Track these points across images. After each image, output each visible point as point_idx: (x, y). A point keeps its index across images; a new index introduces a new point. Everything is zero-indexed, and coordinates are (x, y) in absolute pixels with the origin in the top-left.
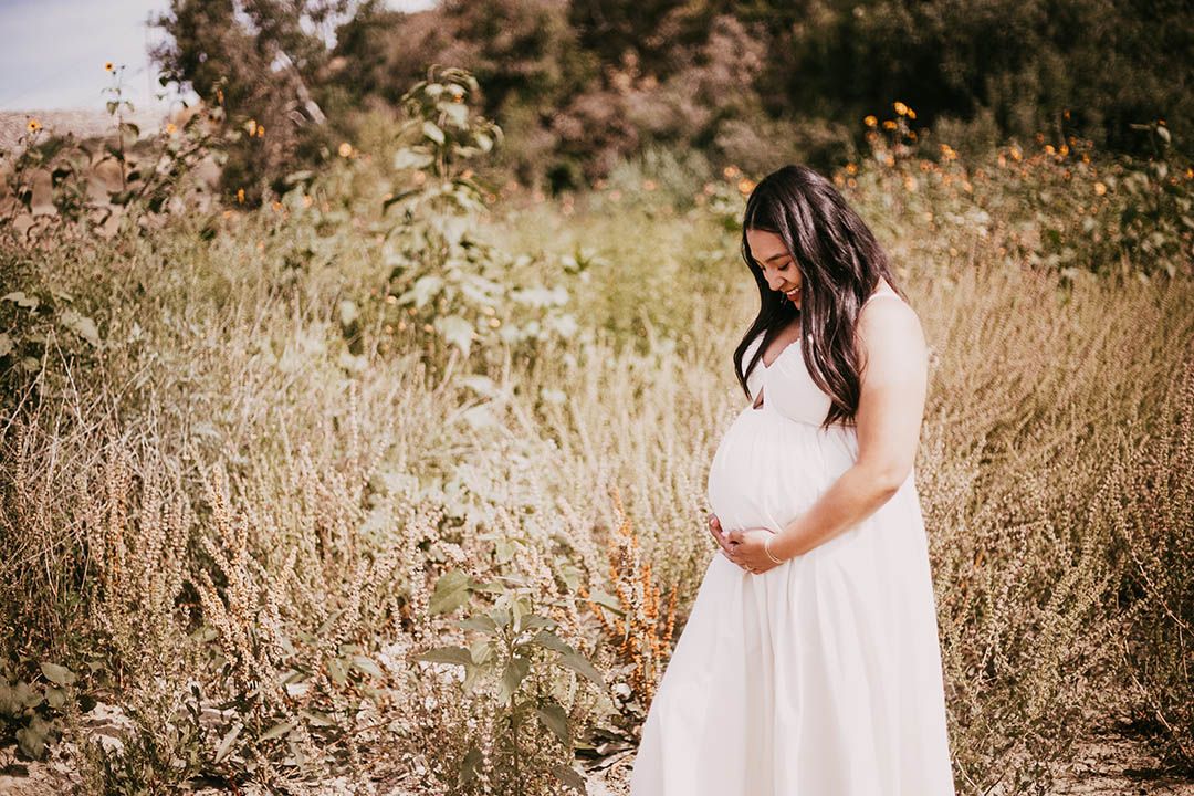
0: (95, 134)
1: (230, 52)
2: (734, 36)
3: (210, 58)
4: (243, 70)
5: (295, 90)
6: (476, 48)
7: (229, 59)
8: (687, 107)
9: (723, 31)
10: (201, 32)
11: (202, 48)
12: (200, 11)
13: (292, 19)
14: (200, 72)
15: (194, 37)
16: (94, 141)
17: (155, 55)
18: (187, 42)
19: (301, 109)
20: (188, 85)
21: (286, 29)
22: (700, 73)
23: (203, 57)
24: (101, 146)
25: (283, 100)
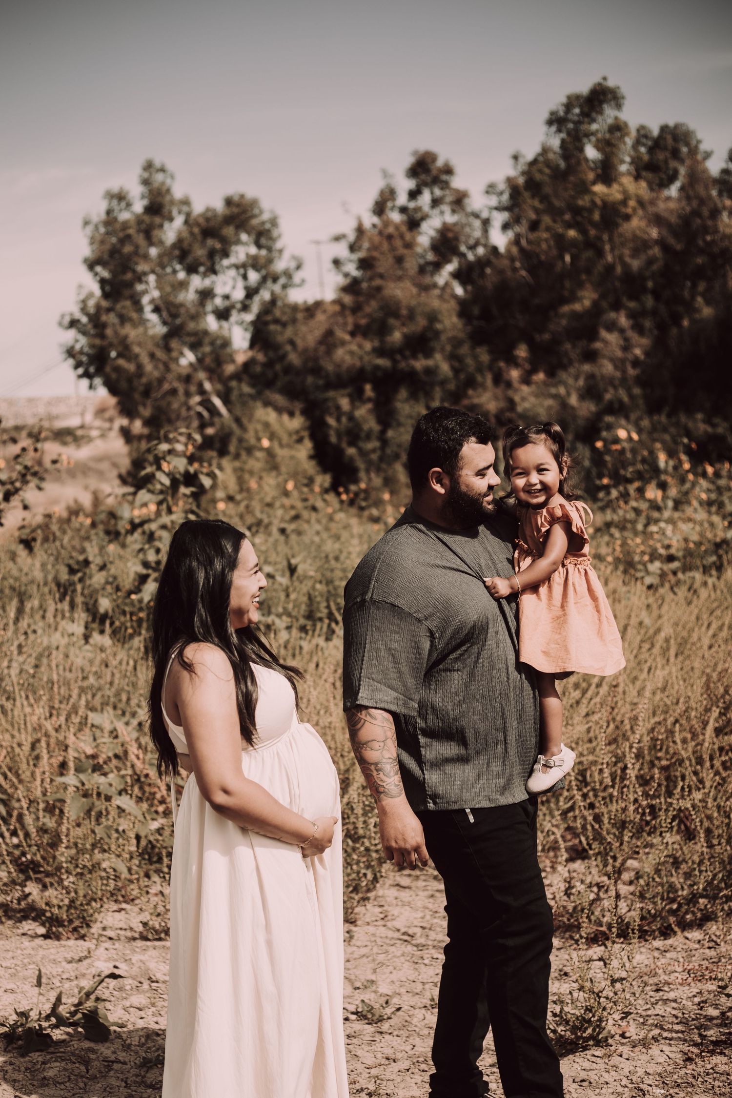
0: (19, 422)
1: (136, 349)
2: (622, 331)
3: (120, 355)
4: (149, 367)
5: (200, 385)
6: (368, 346)
7: (137, 356)
8: (573, 400)
9: (612, 327)
10: (109, 332)
11: (111, 345)
12: (109, 310)
13: (196, 317)
14: (108, 369)
15: (102, 336)
16: (18, 428)
17: (70, 353)
18: (98, 342)
19: (206, 403)
20: (98, 381)
21: (191, 326)
22: (587, 367)
23: (113, 354)
24: (24, 434)
25: (188, 394)
